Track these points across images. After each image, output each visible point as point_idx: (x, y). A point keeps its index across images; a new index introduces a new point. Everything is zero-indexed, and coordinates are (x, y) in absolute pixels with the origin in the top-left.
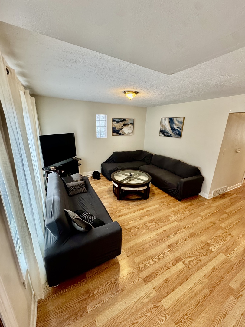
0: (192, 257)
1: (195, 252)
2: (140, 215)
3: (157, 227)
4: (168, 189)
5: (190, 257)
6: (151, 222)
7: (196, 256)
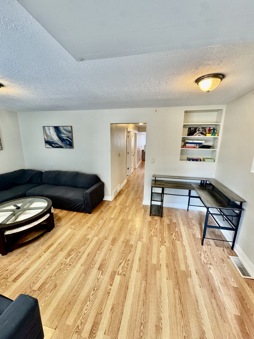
0: (122, 262)
1: (122, 256)
2: (51, 255)
3: (78, 256)
4: (75, 205)
5: (120, 264)
6: (69, 254)
7: (124, 259)
